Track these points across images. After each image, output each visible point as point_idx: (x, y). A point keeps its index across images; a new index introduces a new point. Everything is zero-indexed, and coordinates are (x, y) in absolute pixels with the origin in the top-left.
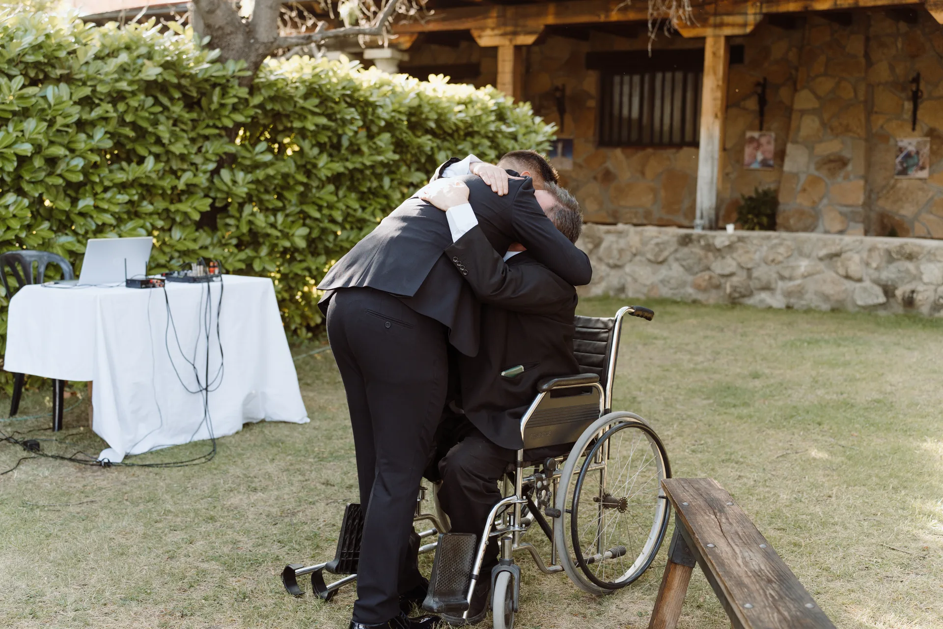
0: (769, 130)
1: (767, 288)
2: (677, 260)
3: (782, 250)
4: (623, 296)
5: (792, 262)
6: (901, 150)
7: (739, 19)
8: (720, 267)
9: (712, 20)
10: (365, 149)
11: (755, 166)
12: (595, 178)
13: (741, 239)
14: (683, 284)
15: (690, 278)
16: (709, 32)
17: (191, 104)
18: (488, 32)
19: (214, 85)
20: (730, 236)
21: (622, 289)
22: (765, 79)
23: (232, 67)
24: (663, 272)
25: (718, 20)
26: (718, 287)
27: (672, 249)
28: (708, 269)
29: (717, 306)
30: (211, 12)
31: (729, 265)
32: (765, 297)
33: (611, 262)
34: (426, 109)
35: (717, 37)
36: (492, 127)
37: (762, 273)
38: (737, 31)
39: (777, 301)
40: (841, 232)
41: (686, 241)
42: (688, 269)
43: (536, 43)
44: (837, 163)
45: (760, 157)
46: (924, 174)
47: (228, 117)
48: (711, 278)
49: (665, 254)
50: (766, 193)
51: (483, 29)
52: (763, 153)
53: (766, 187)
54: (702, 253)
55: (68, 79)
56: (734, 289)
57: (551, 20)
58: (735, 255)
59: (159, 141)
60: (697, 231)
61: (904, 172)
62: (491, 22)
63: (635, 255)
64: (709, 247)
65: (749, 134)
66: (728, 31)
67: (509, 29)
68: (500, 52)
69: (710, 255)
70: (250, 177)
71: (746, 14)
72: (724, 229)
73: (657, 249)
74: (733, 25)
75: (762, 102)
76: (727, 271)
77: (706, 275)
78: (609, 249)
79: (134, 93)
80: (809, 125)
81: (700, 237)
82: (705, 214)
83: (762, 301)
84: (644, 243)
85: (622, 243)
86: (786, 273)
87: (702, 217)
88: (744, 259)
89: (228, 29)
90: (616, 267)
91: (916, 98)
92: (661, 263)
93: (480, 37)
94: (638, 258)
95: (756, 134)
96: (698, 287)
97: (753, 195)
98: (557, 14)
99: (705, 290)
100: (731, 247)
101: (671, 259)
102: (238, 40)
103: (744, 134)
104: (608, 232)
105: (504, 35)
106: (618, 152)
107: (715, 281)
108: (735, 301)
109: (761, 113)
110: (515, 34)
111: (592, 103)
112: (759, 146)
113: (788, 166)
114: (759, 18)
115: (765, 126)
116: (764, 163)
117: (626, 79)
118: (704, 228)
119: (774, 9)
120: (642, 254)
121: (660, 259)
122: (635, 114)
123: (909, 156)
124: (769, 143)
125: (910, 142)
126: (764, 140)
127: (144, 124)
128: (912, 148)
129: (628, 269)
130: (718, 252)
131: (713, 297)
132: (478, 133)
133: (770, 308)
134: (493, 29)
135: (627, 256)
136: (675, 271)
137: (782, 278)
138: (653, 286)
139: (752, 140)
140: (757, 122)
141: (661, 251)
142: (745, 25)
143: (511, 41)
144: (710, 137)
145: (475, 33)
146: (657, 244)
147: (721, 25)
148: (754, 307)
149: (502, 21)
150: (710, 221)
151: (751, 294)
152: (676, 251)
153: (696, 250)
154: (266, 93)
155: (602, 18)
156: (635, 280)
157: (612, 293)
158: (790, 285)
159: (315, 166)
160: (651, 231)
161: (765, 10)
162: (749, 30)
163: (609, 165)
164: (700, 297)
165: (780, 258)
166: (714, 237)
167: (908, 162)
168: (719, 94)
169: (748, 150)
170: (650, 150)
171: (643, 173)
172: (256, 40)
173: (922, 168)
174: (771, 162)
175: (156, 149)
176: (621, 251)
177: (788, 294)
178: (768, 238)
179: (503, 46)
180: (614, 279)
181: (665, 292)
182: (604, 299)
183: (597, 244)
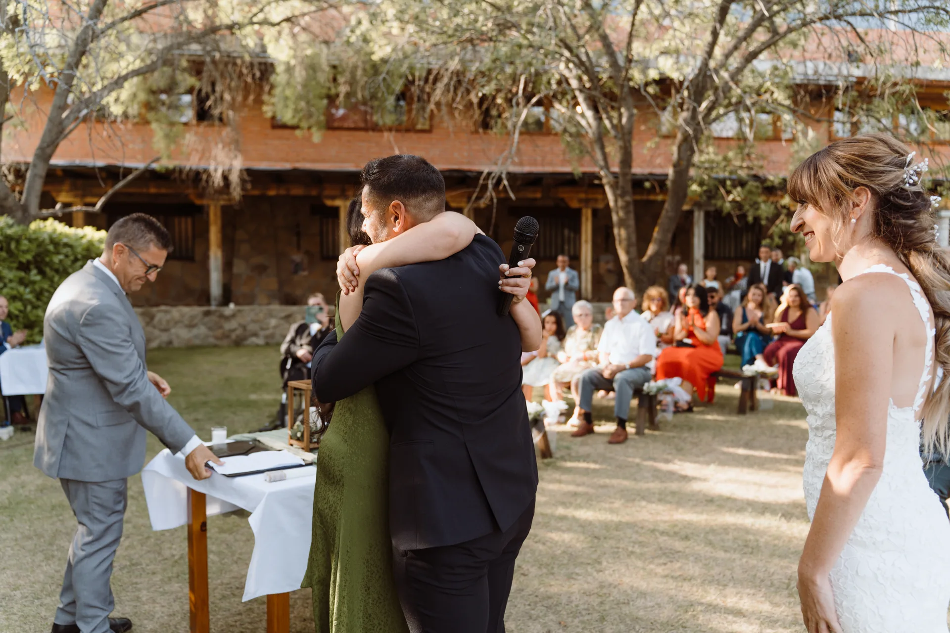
1: (255, 335)
2: (203, 324)
3: (260, 315)
4: (171, 346)
6: (293, 261)
8: (229, 326)
13: (239, 311)
14: (207, 337)
15: (211, 333)
16: (210, 203)
18: (64, 194)
19: (13, 240)
20: (232, 309)
21: (170, 342)
24: (195, 331)
26: (228, 337)
27: (199, 319)
28: (221, 327)
29: (228, 347)
31: (233, 324)
32: (254, 340)
33: (163, 327)
35: (215, 206)
37: (252, 327)
38: (227, 203)
39: (260, 341)
40: (269, 304)
41: (207, 314)
42: (210, 329)
44: (261, 269)
46: (305, 273)
48: (223, 332)
49: (196, 321)
51: (60, 191)
54: (217, 319)
56: (237, 337)
58: (236, 319)
60: (213, 308)
61: (296, 272)
62: (66, 187)
63: (177, 323)
64: (222, 316)
66: (222, 203)
67: (81, 193)
69: (222, 320)
70: (28, 290)
72: (228, 306)
73: (190, 319)
76: (232, 328)
77: (220, 331)
78: (160, 321)
80: (245, 248)
81: (216, 311)
82: (216, 298)
83: (253, 342)
84: (183, 316)
85: (168, 317)
86: (264, 327)
87: (215, 300)
88: (241, 321)
90: (166, 330)
91: (298, 234)
92: (194, 326)
93: (58, 196)
94: (179, 325)
96: (217, 338)
99: (220, 339)
100: (233, 316)
101: (199, 323)
104: (158, 311)
105: (77, 196)
107: (226, 334)
108: (238, 343)
110: (84, 196)
113: (236, 270)
118: (217, 306)
120: (181, 322)
121: (193, 324)
123: (297, 264)
125: (297, 257)
128: (298, 260)
129: (173, 331)
130: (228, 318)
131: (225, 342)
133: (257, 346)
134: (67, 192)
135: (172, 324)
136: (202, 330)
137: (262, 329)
138: (189, 339)
141: (193, 320)
143: (81, 199)
144: (216, 258)
145: (54, 194)
146: (190, 316)
147: (218, 199)
148: (248, 346)
149: (74, 189)
150: (220, 302)
151: (245, 338)
152: (202, 319)
153: (214, 318)
155: (145, 190)
156: (178, 336)
157: (164, 345)
158: (268, 332)
160: (186, 310)
164: (218, 343)
165: (261, 319)
166: (223, 310)
167: (297, 268)
168: (219, 235)
173: (304, 270)
176: (168, 322)
177: (266, 337)
179: (76, 203)
180: (165, 337)
181: (197, 342)
182: (159, 348)
183: (152, 317)
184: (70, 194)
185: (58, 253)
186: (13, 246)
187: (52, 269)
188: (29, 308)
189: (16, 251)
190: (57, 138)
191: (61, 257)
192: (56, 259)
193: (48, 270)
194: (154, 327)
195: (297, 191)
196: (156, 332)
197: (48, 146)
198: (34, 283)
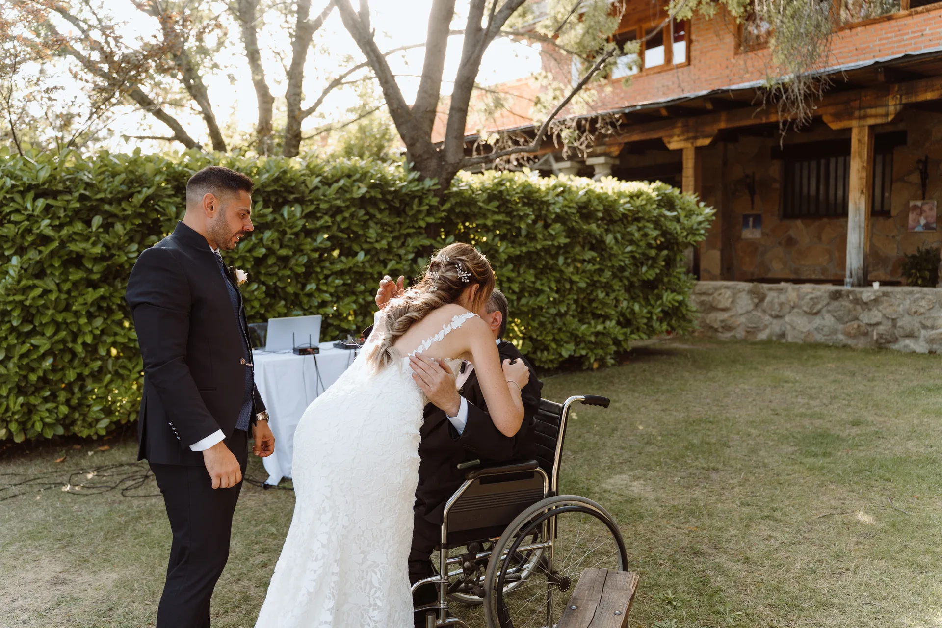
0: (931, 198)
1: (911, 335)
2: (829, 311)
3: (923, 303)
4: (784, 341)
5: (934, 314)
7: (880, 111)
8: (866, 317)
9: (857, 113)
10: (540, 236)
11: (919, 229)
12: (780, 244)
13: (885, 294)
14: (835, 331)
15: (840, 327)
16: (854, 123)
18: (675, 138)
19: (414, 197)
20: (875, 292)
21: (783, 335)
22: (927, 157)
23: (428, 183)
24: (817, 321)
25: (862, 112)
26: (866, 334)
27: (825, 302)
28: (857, 319)
29: (866, 351)
31: (875, 315)
32: (909, 343)
33: (775, 312)
34: (595, 202)
35: (861, 127)
36: (656, 213)
37: (905, 322)
38: (879, 121)
39: (921, 347)
41: (836, 296)
42: (839, 319)
43: (711, 143)
45: (923, 221)
47: (423, 219)
48: (859, 326)
49: (819, 306)
50: (928, 252)
51: (671, 136)
52: (926, 218)
53: (928, 247)
54: (851, 306)
55: (300, 201)
56: (880, 336)
57: (723, 125)
58: (880, 308)
59: (367, 241)
60: (847, 288)
62: (677, 131)
63: (793, 308)
64: (857, 301)
65: (912, 203)
66: (871, 121)
67: (691, 135)
68: (684, 152)
69: (858, 307)
71: (888, 105)
72: (872, 285)
73: (812, 303)
74: (876, 116)
75: (924, 176)
76: (873, 321)
77: (855, 324)
78: (772, 302)
79: (348, 207)
81: (849, 292)
82: (853, 273)
83: (906, 347)
84: (801, 298)
85: (782, 298)
86: (929, 323)
87: (851, 276)
88: (889, 311)
89: (425, 156)
90: (777, 317)
92: (816, 314)
93: (669, 142)
94: (795, 310)
95: (919, 203)
96: (848, 334)
97: (916, 253)
98: (728, 120)
99: (854, 337)
100: (876, 301)
101: (824, 310)
102: (433, 164)
103: (908, 203)
104: (771, 289)
105: (687, 140)
106: (799, 222)
107: (863, 329)
108: (882, 346)
109: (924, 185)
110: (696, 138)
111: (777, 186)
112: (922, 212)
114: (898, 108)
115: (927, 195)
116: (927, 226)
117: (805, 164)
118: (852, 285)
119: (913, 99)
120: (800, 307)
121: (815, 311)
122: (813, 191)
124: (931, 209)
126: (926, 208)
127: (356, 229)
129: (787, 319)
130: (866, 305)
131: (861, 343)
132: (642, 218)
133: (914, 353)
134: (679, 136)
135: (787, 309)
136: (828, 320)
137: (925, 327)
138: (809, 333)
139: (915, 207)
140: (920, 192)
141: (815, 304)
142: (887, 115)
143: (692, 143)
144: (858, 209)
145: (666, 140)
146: (811, 299)
147: (865, 117)
148: (899, 351)
149: (686, 129)
150: (858, 279)
151: (896, 340)
152: (828, 304)
153: (845, 303)
154: (453, 200)
156: (794, 328)
157: (774, 338)
158: (932, 333)
160: (807, 288)
161: (904, 101)
162: (890, 119)
163: (792, 233)
164: (850, 342)
165: (922, 310)
166: (861, 293)
168: (864, 174)
169: (912, 217)
170: (825, 220)
171: (820, 238)
172: (446, 162)
174: (934, 225)
175: (366, 246)
176: (781, 305)
177: (931, 341)
178: (911, 293)
179: (687, 148)
180: (776, 327)
181: (819, 338)
182: (768, 343)
183: (762, 299)
184: (681, 138)
194: (764, 311)
196: (767, 319)
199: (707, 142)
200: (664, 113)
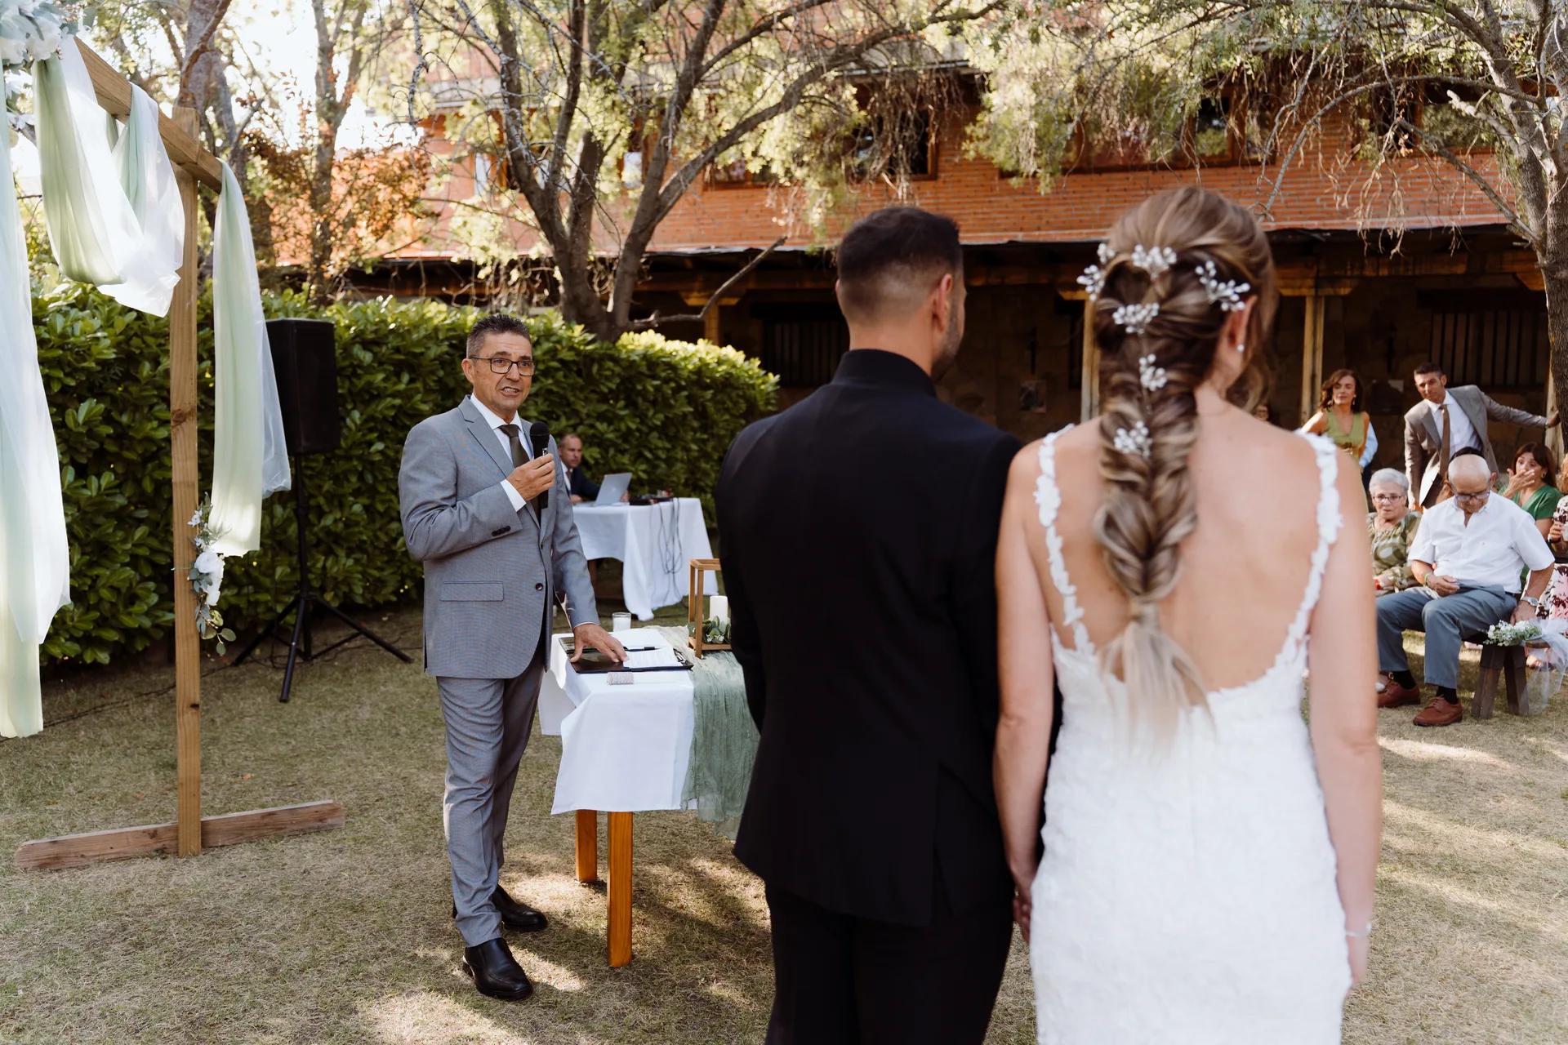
6: (1024, 389)
10: (672, 402)
17: (579, 373)
18: (695, 294)
19: (593, 360)
30: (588, 306)
43: (738, 304)
44: (974, 401)
46: (1042, 410)
51: (691, 291)
59: (569, 404)
61: (1027, 408)
68: (707, 311)
70: (612, 428)
89: (598, 319)
91: (1033, 348)
93: (688, 298)
98: (758, 281)
102: (604, 326)
105: (706, 296)
117: (787, 326)
123: (1030, 395)
125: (1030, 384)
127: (561, 392)
128: (1032, 389)
134: (699, 291)
143: (716, 301)
145: (683, 294)
149: (707, 285)
154: (623, 364)
159: (646, 416)
167: (1029, 400)
172: (615, 324)
173: (1041, 405)
175: (567, 410)
179: (709, 306)
184: (702, 294)
185: (654, 377)
186: (595, 368)
187: (645, 399)
188: (612, 452)
189: (597, 377)
190: (653, 220)
191: (657, 383)
192: (651, 385)
193: (640, 400)
195: (1017, 278)
197: (641, 231)
198: (622, 419)
199: (734, 301)
200: (689, 264)
